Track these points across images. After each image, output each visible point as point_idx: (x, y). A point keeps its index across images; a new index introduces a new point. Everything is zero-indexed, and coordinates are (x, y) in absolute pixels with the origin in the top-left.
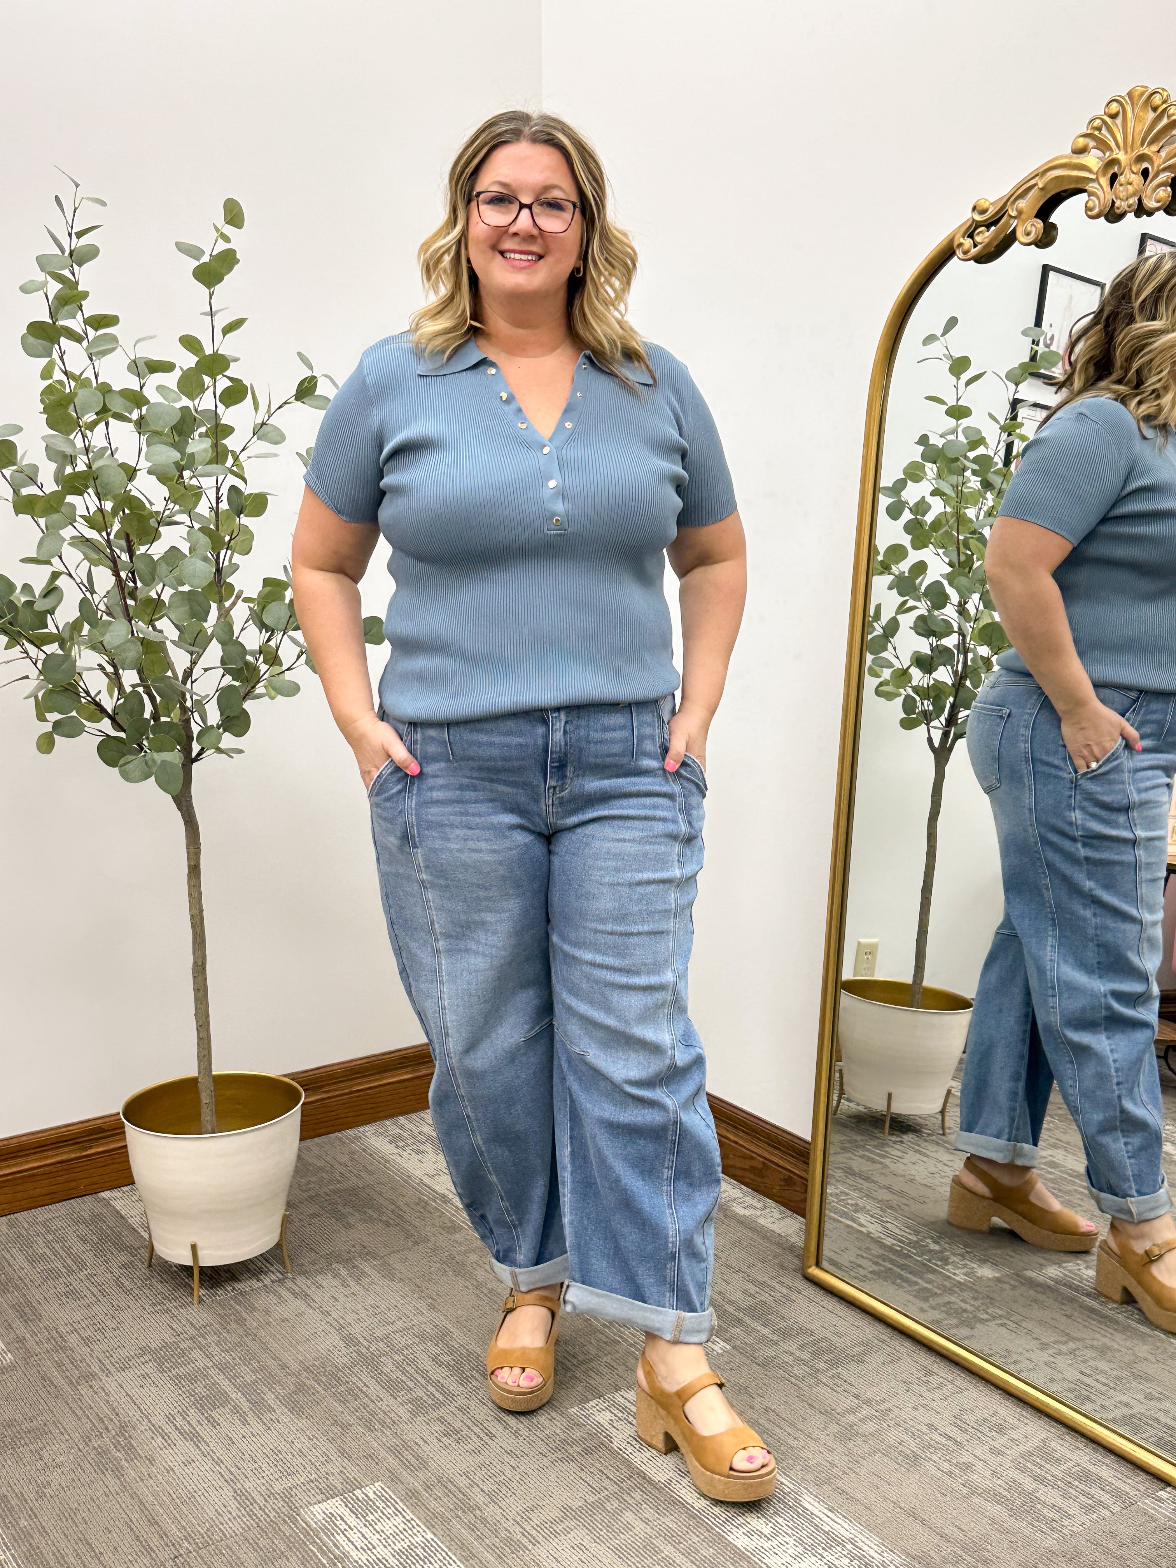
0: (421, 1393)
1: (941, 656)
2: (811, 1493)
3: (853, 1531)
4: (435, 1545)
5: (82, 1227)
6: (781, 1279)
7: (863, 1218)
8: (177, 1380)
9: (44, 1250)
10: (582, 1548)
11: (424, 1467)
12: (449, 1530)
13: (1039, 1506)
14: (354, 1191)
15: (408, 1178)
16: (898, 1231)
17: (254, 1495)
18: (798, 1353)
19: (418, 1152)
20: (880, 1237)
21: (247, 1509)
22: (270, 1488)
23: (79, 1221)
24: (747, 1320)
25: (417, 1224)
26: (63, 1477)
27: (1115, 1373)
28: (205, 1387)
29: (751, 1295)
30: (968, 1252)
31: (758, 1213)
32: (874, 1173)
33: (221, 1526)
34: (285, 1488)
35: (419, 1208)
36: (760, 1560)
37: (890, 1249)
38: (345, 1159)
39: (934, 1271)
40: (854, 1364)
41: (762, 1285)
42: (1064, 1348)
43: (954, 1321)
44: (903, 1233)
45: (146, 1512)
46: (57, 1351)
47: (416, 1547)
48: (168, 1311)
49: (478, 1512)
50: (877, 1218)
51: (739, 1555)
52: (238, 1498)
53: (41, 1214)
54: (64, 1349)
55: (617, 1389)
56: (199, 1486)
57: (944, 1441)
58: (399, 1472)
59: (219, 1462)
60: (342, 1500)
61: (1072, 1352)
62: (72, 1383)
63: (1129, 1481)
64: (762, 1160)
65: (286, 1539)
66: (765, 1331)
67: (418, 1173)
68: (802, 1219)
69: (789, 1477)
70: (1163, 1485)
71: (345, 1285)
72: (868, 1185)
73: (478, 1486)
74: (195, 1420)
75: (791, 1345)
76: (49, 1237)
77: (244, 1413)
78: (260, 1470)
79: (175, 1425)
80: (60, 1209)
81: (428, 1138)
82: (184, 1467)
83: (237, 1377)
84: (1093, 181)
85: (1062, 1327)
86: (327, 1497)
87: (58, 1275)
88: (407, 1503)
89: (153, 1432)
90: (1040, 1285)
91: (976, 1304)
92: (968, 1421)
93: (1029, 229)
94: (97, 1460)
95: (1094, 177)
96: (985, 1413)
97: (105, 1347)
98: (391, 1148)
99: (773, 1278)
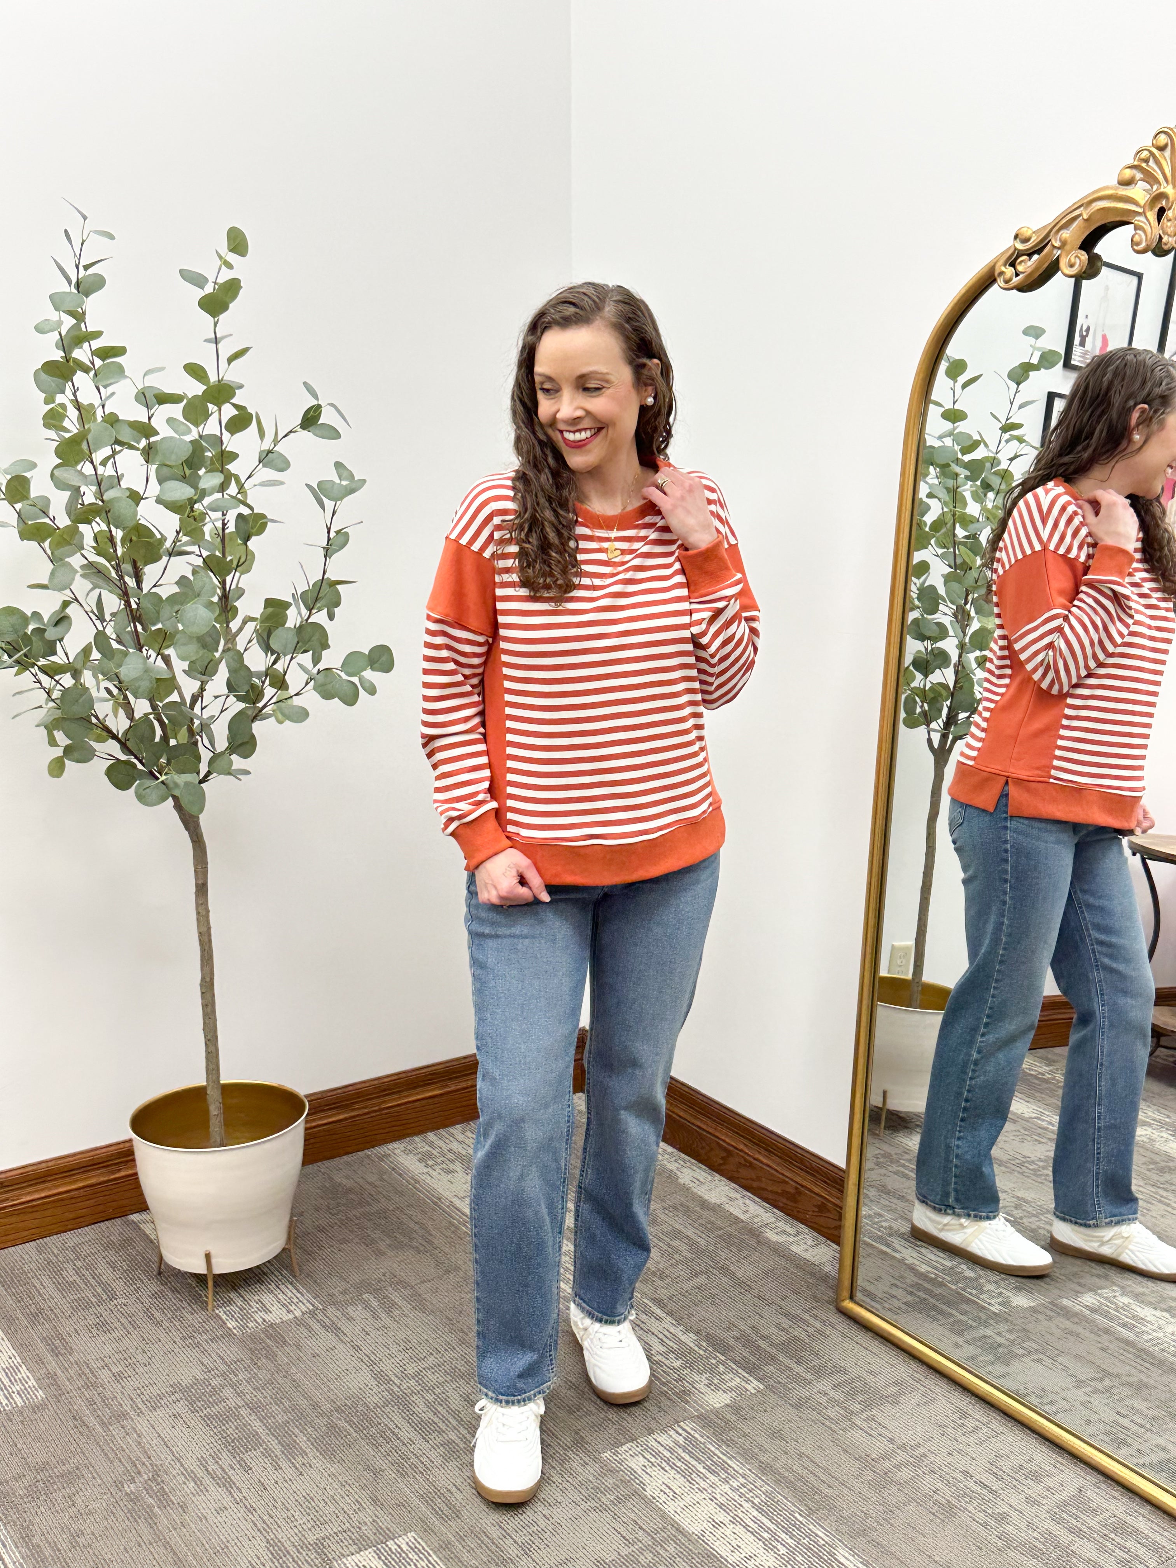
0: (453, 1436)
2: (846, 1545)
5: (112, 1252)
6: (815, 1312)
8: (208, 1420)
9: (75, 1278)
11: (457, 1516)
13: (1074, 1560)
14: (382, 1214)
15: (437, 1201)
16: (932, 1257)
17: (286, 1546)
18: (832, 1393)
19: (449, 1172)
20: (913, 1264)
21: (281, 1561)
22: (303, 1539)
24: (780, 1356)
25: (447, 1251)
26: (96, 1525)
27: (1151, 1413)
28: (237, 1428)
29: (783, 1330)
30: (1003, 1279)
31: (791, 1240)
34: (317, 1539)
35: (448, 1233)
37: (924, 1276)
38: (372, 1178)
39: (968, 1301)
40: (889, 1406)
41: (795, 1319)
42: (1100, 1386)
43: (991, 1358)
46: (88, 1387)
48: (198, 1345)
52: (271, 1548)
53: (71, 1238)
54: (95, 1386)
55: (651, 1432)
56: (232, 1535)
57: (978, 1489)
58: (431, 1521)
59: (251, 1510)
60: (375, 1552)
61: (1108, 1390)
62: (104, 1423)
63: (1166, 1534)
64: (794, 1184)
66: (799, 1369)
67: (447, 1194)
68: (836, 1246)
69: (823, 1528)
71: (375, 1316)
73: (511, 1538)
74: (227, 1464)
75: (824, 1385)
76: (79, 1264)
77: (276, 1456)
78: (293, 1519)
79: (207, 1470)
80: (89, 1233)
81: (459, 1156)
82: (216, 1515)
83: (269, 1418)
84: (1139, 214)
85: (1098, 1362)
86: (359, 1548)
87: (88, 1305)
88: (441, 1555)
89: (186, 1478)
90: (1076, 1314)
91: (1012, 1337)
92: (1004, 1468)
93: (1073, 260)
94: (130, 1507)
95: (1140, 210)
96: (1021, 1460)
97: (136, 1383)
98: (421, 1167)
99: (806, 1311)
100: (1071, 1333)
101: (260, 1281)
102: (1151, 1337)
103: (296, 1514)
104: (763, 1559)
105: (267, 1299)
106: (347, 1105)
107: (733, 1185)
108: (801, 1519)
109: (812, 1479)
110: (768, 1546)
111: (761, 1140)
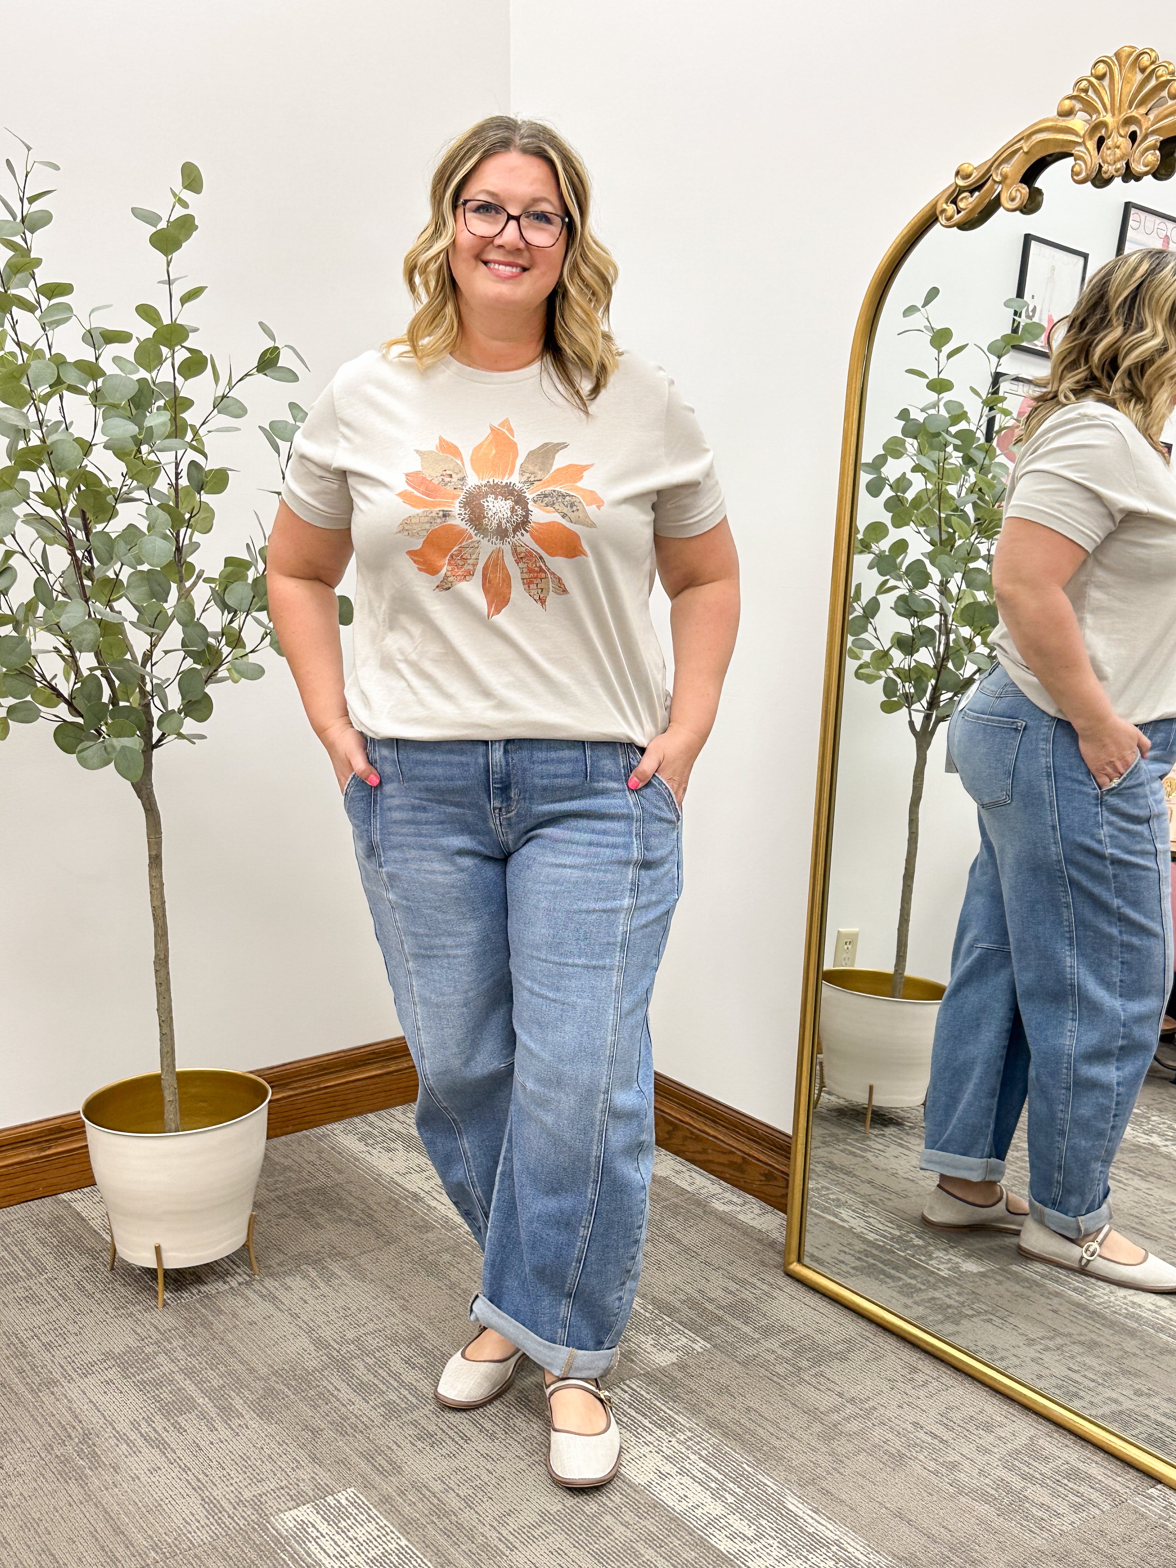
0: (393, 1396)
1: (923, 636)
2: (794, 1493)
3: (838, 1533)
4: (409, 1551)
5: (42, 1229)
6: (762, 1276)
7: (844, 1213)
8: (141, 1386)
10: (561, 1553)
11: (398, 1472)
12: (424, 1536)
13: (1027, 1505)
14: (321, 1191)
15: (378, 1177)
16: (880, 1226)
17: (222, 1503)
18: (780, 1351)
19: (389, 1150)
20: (862, 1232)
21: (216, 1517)
22: (239, 1496)
23: (37, 1223)
24: (728, 1318)
25: (388, 1224)
26: (25, 1487)
27: (1103, 1369)
28: (171, 1393)
29: (730, 1292)
30: (952, 1247)
31: (738, 1209)
32: (856, 1167)
33: (188, 1535)
34: (254, 1496)
35: (389, 1207)
36: (743, 1563)
37: (874, 1244)
38: (313, 1158)
39: (917, 1266)
40: (838, 1362)
41: (742, 1282)
42: (1051, 1344)
43: (940, 1317)
44: (887, 1228)
45: (112, 1522)
46: (17, 1356)
47: (390, 1554)
48: (131, 1315)
49: (453, 1517)
50: (860, 1214)
51: (722, 1558)
52: (206, 1506)
54: (24, 1355)
56: (166, 1494)
57: (929, 1439)
58: (372, 1477)
59: (186, 1469)
60: (313, 1507)
61: (1060, 1348)
62: (33, 1390)
63: (1119, 1479)
64: (741, 1154)
65: (256, 1547)
66: (746, 1329)
67: (389, 1171)
68: (783, 1215)
69: (772, 1477)
70: (1153, 1482)
71: (314, 1286)
72: (849, 1179)
73: (453, 1491)
74: (160, 1427)
75: (773, 1344)
76: (8, 1240)
77: (212, 1418)
78: (228, 1477)
79: (140, 1432)
80: (18, 1211)
81: (399, 1135)
82: (150, 1475)
83: (204, 1382)
84: (1080, 144)
85: (1049, 1323)
86: (297, 1503)
87: (17, 1279)
88: (381, 1509)
89: (118, 1439)
90: (1026, 1280)
91: (961, 1299)
92: (954, 1419)
93: (1014, 194)
94: (59, 1468)
95: (1080, 141)
96: (971, 1411)
97: (67, 1353)
98: (361, 1146)
99: (754, 1275)
100: (1021, 1296)
102: (1102, 1300)
103: (233, 1473)
104: (711, 1508)
107: (678, 1158)
108: (749, 1469)
109: (760, 1431)
110: (716, 1495)
111: (706, 1111)
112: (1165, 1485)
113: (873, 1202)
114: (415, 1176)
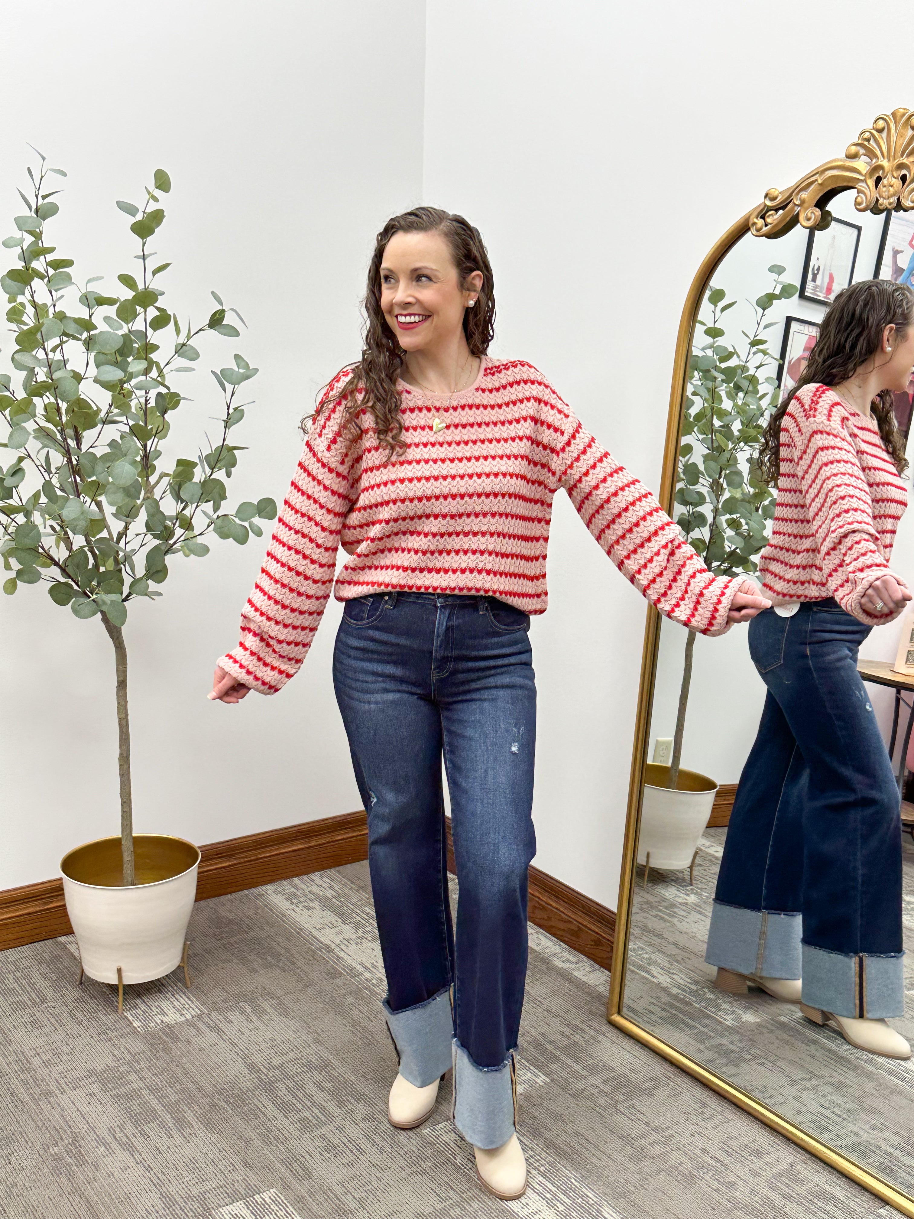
0: (307, 1114)
5: (44, 966)
6: (591, 1023)
7: (654, 970)
8: (116, 1098)
9: (14, 985)
11: (309, 1177)
15: (300, 930)
16: (681, 982)
17: (176, 1197)
18: (602, 1087)
19: (309, 908)
20: (668, 987)
21: (171, 1209)
22: (189, 1192)
23: (42, 961)
24: (563, 1057)
25: (307, 970)
27: (847, 1106)
28: (139, 1105)
29: (567, 1036)
30: (736, 1000)
31: (573, 967)
32: (665, 931)
34: (200, 1192)
35: (308, 956)
37: (675, 997)
38: (251, 913)
39: (709, 1017)
40: (646, 1097)
41: (575, 1028)
42: (809, 1085)
43: (725, 1061)
44: (687, 984)
46: (23, 1071)
48: (110, 1040)
50: (666, 970)
52: (164, 1199)
53: (12, 954)
56: (133, 1189)
57: (713, 1163)
58: (289, 1180)
59: (149, 1169)
60: (244, 1203)
61: (815, 1088)
62: (35, 1099)
63: (857, 1200)
64: (577, 924)
66: (577, 1067)
67: (306, 926)
68: (608, 972)
69: (593, 1191)
70: (882, 1204)
71: (249, 1020)
72: (660, 941)
73: (351, 1194)
74: (130, 1133)
75: (597, 1080)
76: (18, 974)
77: (169, 1128)
78: (181, 1177)
79: (115, 1137)
80: (27, 950)
81: (318, 898)
82: (121, 1172)
83: (164, 1097)
84: (862, 181)
85: (807, 1066)
86: (233, 1200)
87: (24, 1007)
88: (297, 1208)
89: (98, 1143)
90: (791, 1029)
91: (742, 1045)
92: (733, 1147)
93: (809, 215)
94: (53, 1165)
95: (862, 178)
96: (746, 1141)
97: (61, 1069)
98: (287, 904)
99: (583, 1022)
100: (787, 1043)
101: (160, 991)
103: (185, 1173)
104: (546, 1214)
105: (165, 1004)
106: (232, 855)
108: (576, 1183)
109: (586, 1152)
110: (550, 1205)
111: (552, 889)
112: (892, 1206)
113: (677, 961)
114: (328, 930)
